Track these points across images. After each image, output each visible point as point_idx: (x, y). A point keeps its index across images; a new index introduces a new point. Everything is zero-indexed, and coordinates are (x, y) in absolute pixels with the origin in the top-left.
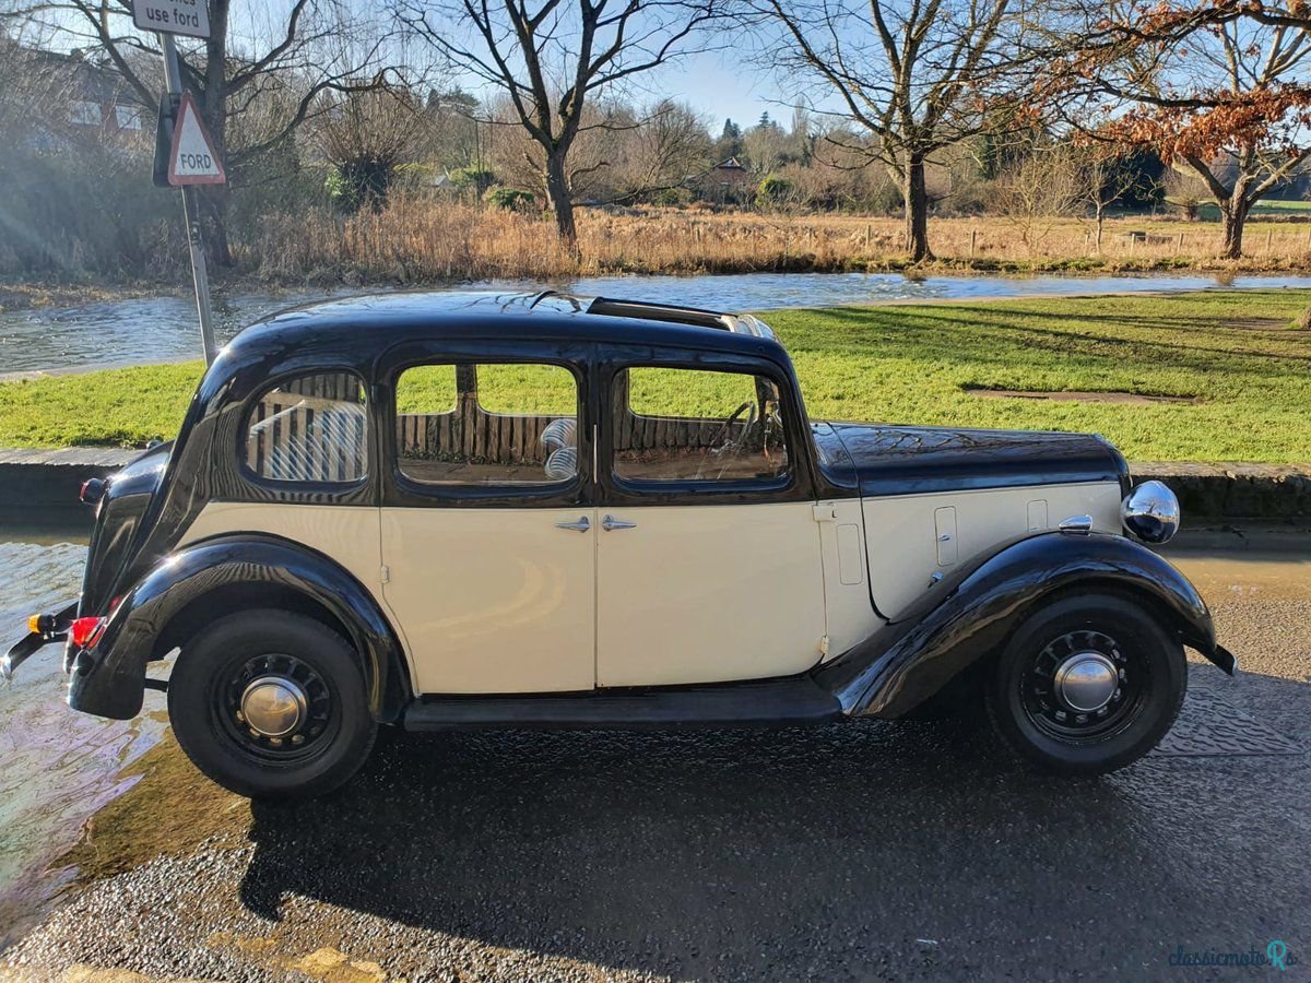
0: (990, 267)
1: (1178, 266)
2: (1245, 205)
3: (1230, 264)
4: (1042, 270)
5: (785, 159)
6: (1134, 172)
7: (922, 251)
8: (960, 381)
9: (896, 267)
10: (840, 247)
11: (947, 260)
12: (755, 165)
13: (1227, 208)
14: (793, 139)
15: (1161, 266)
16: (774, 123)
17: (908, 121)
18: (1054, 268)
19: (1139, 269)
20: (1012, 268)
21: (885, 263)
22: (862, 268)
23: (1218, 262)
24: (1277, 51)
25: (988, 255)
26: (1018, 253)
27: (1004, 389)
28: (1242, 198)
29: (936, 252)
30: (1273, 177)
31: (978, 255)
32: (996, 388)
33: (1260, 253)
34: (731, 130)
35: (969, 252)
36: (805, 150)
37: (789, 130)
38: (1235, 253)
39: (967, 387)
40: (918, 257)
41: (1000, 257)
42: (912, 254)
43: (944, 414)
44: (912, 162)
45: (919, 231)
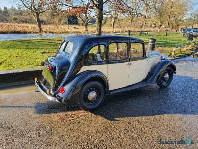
0: (52, 33)
1: (80, 32)
2: (87, 24)
3: (86, 32)
4: (60, 33)
5: (17, 14)
6: (72, 18)
7: (41, 30)
8: (41, 52)
9: (37, 33)
10: (26, 29)
11: (45, 32)
12: (11, 15)
13: (85, 24)
14: (18, 10)
15: (77, 32)
16: (14, 8)
17: (35, 8)
18: (62, 33)
19: (74, 33)
20: (56, 33)
21: (35, 32)
22: (31, 33)
23: (85, 32)
24: (88, 2)
25: (52, 31)
26: (57, 31)
27: (49, 53)
28: (87, 23)
29: (43, 30)
30: (90, 20)
31: (50, 31)
32: (48, 53)
33: (90, 31)
34: (5, 8)
35: (49, 30)
36: (21, 13)
37: (17, 9)
38: (87, 31)
39: (42, 53)
40: (40, 31)
41: (54, 31)
42: (39, 30)
43: (36, 58)
44: (37, 15)
45: (40, 27)
